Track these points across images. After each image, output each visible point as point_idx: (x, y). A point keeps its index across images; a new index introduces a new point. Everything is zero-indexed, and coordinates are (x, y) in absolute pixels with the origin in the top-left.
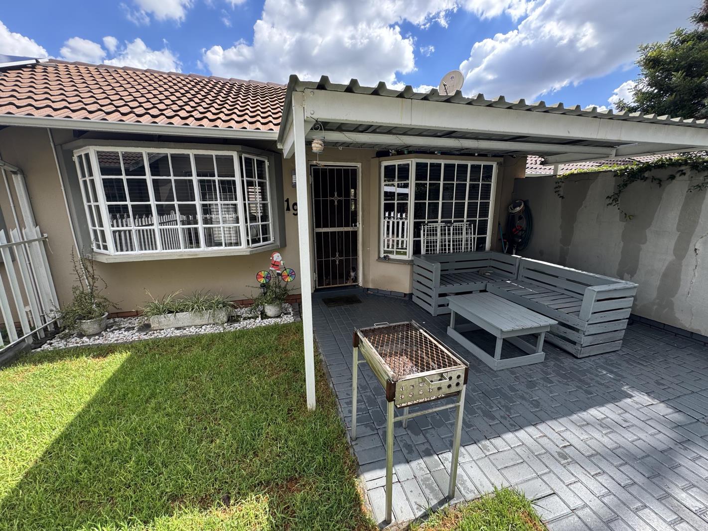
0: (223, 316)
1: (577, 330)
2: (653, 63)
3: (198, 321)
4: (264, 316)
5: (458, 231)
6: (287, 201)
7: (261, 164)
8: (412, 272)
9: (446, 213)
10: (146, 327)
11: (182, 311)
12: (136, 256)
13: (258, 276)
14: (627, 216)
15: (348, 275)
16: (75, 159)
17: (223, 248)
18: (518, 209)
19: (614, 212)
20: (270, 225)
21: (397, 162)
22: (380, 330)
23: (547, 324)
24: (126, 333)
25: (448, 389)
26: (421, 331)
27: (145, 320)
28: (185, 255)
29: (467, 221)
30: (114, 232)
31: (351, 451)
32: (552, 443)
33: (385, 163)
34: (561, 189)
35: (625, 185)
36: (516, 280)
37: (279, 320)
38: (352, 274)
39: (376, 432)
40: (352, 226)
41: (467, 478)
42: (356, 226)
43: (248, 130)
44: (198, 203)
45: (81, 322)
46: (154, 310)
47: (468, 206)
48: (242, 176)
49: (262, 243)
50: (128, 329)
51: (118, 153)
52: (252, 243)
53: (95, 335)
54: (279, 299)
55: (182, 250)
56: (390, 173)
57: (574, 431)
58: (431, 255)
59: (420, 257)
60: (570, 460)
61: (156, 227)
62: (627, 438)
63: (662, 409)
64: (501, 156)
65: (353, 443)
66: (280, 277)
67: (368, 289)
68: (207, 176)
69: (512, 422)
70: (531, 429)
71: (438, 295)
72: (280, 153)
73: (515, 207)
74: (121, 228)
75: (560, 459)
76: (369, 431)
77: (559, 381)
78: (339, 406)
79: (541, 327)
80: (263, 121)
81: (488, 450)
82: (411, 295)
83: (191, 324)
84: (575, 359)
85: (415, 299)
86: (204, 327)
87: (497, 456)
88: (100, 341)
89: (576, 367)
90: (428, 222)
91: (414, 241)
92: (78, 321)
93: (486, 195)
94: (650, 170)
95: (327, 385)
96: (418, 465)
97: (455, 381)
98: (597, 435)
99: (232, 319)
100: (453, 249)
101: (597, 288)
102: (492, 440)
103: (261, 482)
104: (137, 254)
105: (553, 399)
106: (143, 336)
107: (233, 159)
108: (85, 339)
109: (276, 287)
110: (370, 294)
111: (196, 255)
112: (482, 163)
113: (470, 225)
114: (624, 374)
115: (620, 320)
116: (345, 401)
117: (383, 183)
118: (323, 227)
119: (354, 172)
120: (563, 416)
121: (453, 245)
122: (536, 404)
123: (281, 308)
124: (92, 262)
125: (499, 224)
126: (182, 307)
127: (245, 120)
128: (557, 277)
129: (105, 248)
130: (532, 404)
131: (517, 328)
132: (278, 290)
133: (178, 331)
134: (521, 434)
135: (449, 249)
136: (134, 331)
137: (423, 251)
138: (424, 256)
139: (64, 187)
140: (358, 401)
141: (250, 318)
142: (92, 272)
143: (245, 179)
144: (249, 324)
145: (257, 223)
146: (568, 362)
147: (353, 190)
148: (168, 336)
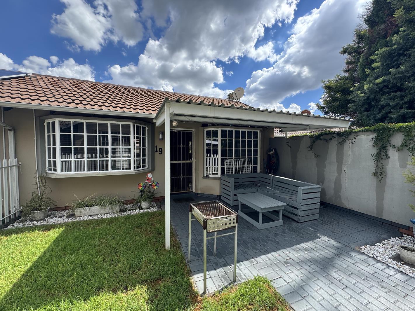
0: (117, 208)
1: (297, 209)
2: (329, 88)
3: (103, 211)
4: (140, 208)
5: (243, 163)
6: (156, 147)
7: (144, 129)
8: (221, 184)
9: (237, 154)
10: (72, 216)
11: (94, 206)
12: (72, 175)
13: (139, 186)
14: (317, 156)
15: (187, 185)
16: (46, 124)
17: (121, 170)
18: (272, 152)
19: (311, 154)
20: (147, 159)
21: (212, 129)
22: (201, 204)
23: (282, 205)
24: (60, 219)
25: (229, 225)
26: (220, 204)
27: (71, 212)
28: (100, 174)
29: (247, 158)
30: (62, 162)
31: (188, 267)
32: (282, 258)
33: (206, 130)
34: (289, 143)
35: (314, 142)
36: (272, 187)
37: (149, 210)
38: (190, 185)
39: (200, 258)
40: (190, 160)
41: (243, 274)
42: (192, 160)
43: (140, 113)
44: (110, 147)
45: (34, 212)
46: (78, 205)
47: (247, 150)
48: (134, 134)
49: (142, 168)
50: (61, 217)
51: (71, 122)
52: (137, 168)
53: (41, 220)
54: (150, 198)
55: (98, 171)
56: (209, 134)
57: (293, 253)
58: (230, 175)
59: (224, 176)
60: (289, 264)
61: (86, 159)
62: (316, 255)
63: (333, 242)
64: (261, 128)
65: (189, 263)
66: (151, 186)
67: (198, 194)
68: (116, 134)
69: (265, 251)
70: (273, 253)
71: (233, 195)
72: (154, 124)
73: (270, 152)
74: (66, 160)
75: (285, 264)
76: (197, 258)
77: (289, 233)
78: (182, 248)
79: (279, 207)
80: (147, 109)
81: (253, 263)
82: (220, 196)
83: (98, 213)
84: (298, 223)
85: (222, 198)
86: (106, 215)
87: (257, 265)
88: (44, 223)
89: (297, 226)
90: (228, 158)
91: (221, 168)
92: (32, 212)
93: (256, 145)
94: (323, 136)
95: (176, 239)
96: (220, 271)
97: (232, 221)
98: (303, 254)
99: (122, 211)
100: (241, 172)
101: (302, 188)
102: (256, 259)
103: (143, 281)
104: (73, 173)
105: (285, 241)
106: (70, 220)
107: (130, 126)
108: (35, 222)
109: (148, 192)
110: (199, 196)
111: (106, 174)
112: (253, 131)
113: (249, 160)
114: (319, 229)
115: (316, 203)
116: (185, 246)
117: (205, 139)
118: (175, 160)
119: (191, 133)
120: (289, 247)
121: (241, 170)
122: (278, 243)
123: (151, 204)
124: (46, 178)
125: (264, 160)
126: (94, 204)
127: (138, 108)
128: (289, 184)
129: (55, 170)
130: (276, 243)
131: (268, 207)
132: (149, 194)
133: (91, 217)
134: (269, 255)
135: (239, 172)
136: (65, 218)
137: (226, 173)
138: (226, 175)
139: (36, 138)
140: (191, 246)
141: (132, 210)
142: (44, 183)
143: (136, 136)
144: (132, 213)
145: (140, 158)
146: (294, 225)
147: (190, 142)
148: (85, 219)
